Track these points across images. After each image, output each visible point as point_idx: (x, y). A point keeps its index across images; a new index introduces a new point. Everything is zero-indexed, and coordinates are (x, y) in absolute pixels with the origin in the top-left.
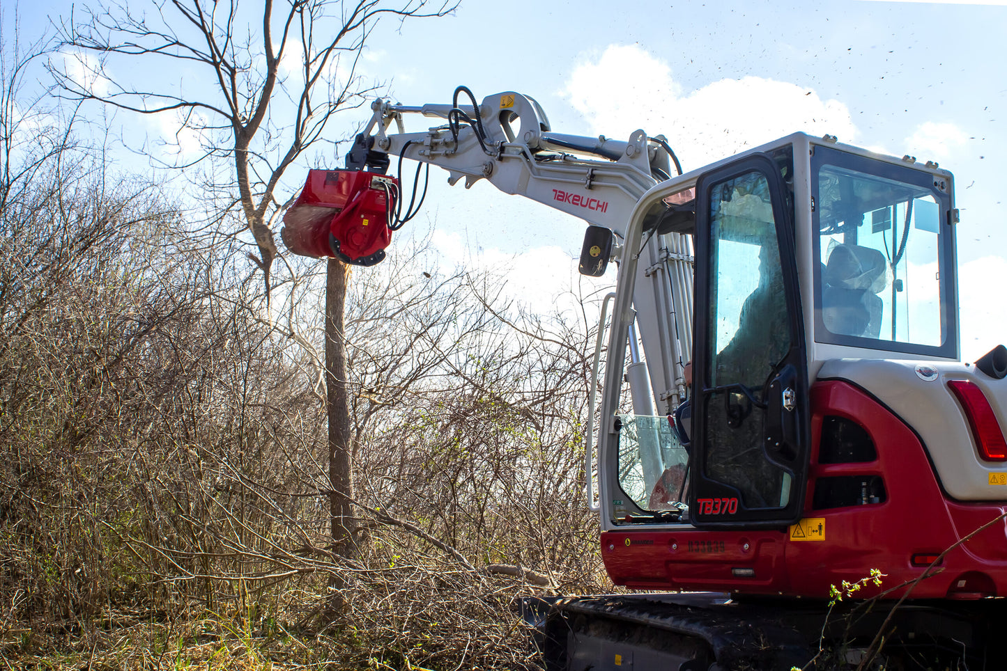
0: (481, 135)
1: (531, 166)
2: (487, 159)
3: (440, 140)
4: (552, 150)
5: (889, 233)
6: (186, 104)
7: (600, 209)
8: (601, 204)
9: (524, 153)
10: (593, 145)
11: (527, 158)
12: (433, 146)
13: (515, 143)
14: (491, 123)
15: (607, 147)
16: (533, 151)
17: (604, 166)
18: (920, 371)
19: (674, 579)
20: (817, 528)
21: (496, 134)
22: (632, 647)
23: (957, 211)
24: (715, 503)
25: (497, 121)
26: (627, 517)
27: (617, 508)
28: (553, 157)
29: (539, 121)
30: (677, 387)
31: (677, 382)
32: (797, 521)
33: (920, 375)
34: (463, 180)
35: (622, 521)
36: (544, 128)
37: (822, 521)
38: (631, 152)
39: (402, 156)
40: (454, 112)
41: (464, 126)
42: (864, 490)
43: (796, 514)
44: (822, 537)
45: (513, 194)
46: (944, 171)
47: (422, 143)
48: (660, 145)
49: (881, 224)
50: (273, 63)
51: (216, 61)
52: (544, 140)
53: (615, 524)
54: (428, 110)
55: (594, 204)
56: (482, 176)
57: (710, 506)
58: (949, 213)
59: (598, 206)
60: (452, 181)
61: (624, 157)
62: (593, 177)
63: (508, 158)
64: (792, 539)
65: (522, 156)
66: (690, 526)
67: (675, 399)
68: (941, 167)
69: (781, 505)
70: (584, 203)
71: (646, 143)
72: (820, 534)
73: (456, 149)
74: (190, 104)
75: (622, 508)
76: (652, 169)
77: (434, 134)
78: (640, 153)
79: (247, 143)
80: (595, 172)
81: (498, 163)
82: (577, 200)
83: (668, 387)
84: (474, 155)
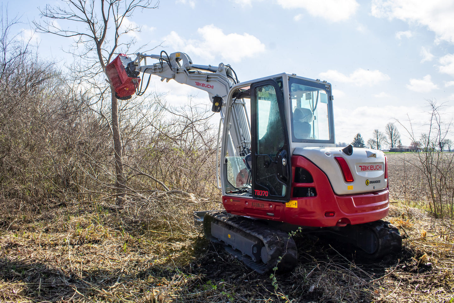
0: (170, 66)
1: (187, 75)
2: (174, 73)
3: (157, 67)
4: (194, 70)
5: (311, 100)
6: (80, 34)
7: (211, 88)
8: (211, 86)
9: (185, 71)
10: (207, 68)
11: (186, 72)
12: (155, 69)
13: (181, 68)
14: (173, 62)
15: (211, 68)
16: (188, 70)
17: (211, 74)
18: (326, 154)
19: (247, 213)
20: (295, 204)
21: (175, 65)
22: (235, 233)
23: (333, 96)
24: (260, 192)
25: (175, 61)
26: (231, 191)
27: (227, 188)
28: (194, 72)
29: (189, 61)
30: (242, 144)
31: (242, 142)
32: (288, 201)
33: (326, 155)
34: (166, 79)
35: (229, 193)
36: (190, 63)
37: (296, 202)
38: (220, 70)
39: (144, 72)
40: (161, 58)
41: (165, 63)
42: (309, 191)
43: (288, 199)
44: (296, 207)
45: (182, 83)
46: (328, 83)
47: (151, 68)
48: (229, 67)
49: (309, 97)
50: (106, 22)
51: (89, 22)
52: (191, 67)
53: (227, 194)
54: (153, 56)
55: (209, 86)
56: (172, 78)
57: (259, 193)
58: (330, 97)
59: (210, 87)
60: (162, 80)
61: (217, 72)
62: (208, 78)
63: (179, 72)
64: (287, 206)
65: (184, 72)
66: (252, 197)
67: (241, 147)
68: (327, 82)
69: (282, 195)
70: (206, 86)
71: (224, 67)
72: (296, 206)
73: (162, 70)
74: (81, 34)
75: (229, 188)
76: (227, 75)
77: (155, 65)
78: (222, 70)
79: (100, 46)
80: (208, 76)
81: (176, 74)
82: (203, 85)
83: (239, 144)
84: (169, 71)
